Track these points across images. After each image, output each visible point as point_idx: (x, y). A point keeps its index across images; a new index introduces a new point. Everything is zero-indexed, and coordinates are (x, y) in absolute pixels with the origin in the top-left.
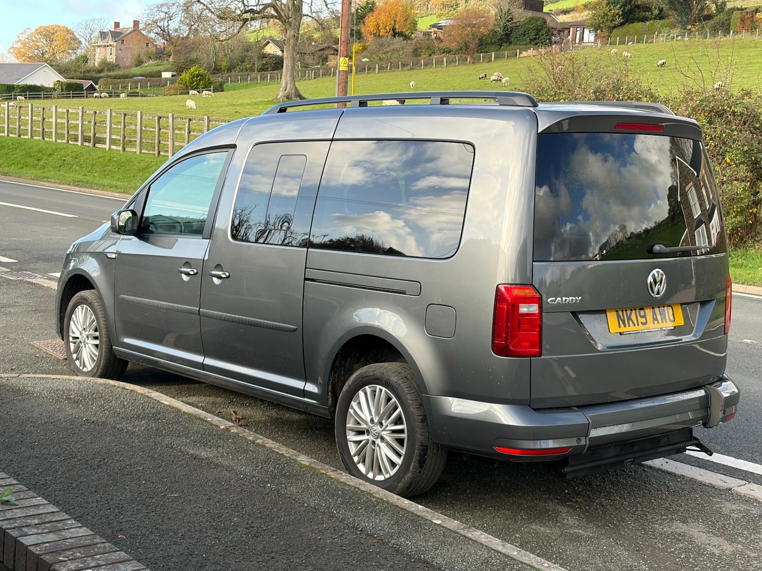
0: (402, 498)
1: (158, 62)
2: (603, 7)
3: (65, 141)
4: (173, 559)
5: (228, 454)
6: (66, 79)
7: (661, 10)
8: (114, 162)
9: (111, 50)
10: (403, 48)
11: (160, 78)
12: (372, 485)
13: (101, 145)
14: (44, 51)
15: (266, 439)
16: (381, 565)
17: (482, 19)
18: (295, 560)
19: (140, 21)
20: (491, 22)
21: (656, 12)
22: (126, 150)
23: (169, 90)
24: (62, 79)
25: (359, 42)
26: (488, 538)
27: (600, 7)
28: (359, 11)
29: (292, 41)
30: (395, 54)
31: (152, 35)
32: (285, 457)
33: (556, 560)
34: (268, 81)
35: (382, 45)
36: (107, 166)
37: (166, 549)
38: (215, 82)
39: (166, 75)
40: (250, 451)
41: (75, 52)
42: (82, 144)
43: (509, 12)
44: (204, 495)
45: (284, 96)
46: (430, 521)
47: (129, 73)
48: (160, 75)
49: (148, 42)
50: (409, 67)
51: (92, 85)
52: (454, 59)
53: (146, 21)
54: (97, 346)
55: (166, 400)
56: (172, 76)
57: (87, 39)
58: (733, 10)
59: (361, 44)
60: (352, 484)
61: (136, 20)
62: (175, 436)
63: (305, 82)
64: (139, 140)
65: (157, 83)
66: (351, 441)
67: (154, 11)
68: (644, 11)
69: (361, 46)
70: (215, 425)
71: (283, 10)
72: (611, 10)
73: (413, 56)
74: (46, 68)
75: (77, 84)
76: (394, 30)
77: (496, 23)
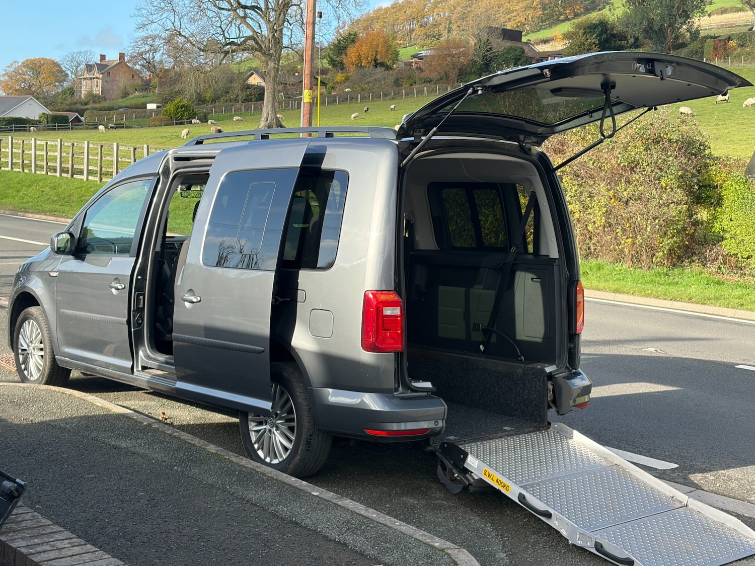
0: (290, 476)
1: (144, 93)
2: (579, 36)
3: (44, 173)
4: (80, 523)
5: (145, 444)
6: (51, 111)
7: (637, 39)
8: (91, 192)
9: (97, 83)
10: (384, 79)
11: (145, 110)
12: (267, 467)
13: (78, 176)
14: (31, 84)
15: (182, 432)
16: (257, 526)
17: (461, 50)
18: (184, 523)
19: (126, 54)
20: (471, 52)
21: (632, 41)
22: (103, 180)
23: (153, 121)
24: (48, 112)
25: (342, 73)
26: (355, 505)
27: (576, 37)
28: (342, 42)
29: (272, 73)
30: (377, 84)
31: (138, 67)
32: (196, 446)
33: (414, 524)
34: (252, 111)
35: (365, 75)
36: (84, 196)
37: (75, 516)
38: (200, 113)
39: (151, 106)
40: (166, 442)
41: (62, 85)
42: (61, 175)
43: (488, 42)
44: (117, 476)
45: (265, 126)
46: (309, 493)
47: (115, 105)
48: (144, 106)
49: (134, 74)
50: (390, 97)
51: (77, 116)
52: (435, 89)
53: (131, 53)
54: (42, 356)
55: (99, 403)
56: (157, 107)
57: (73, 71)
58: (706, 37)
59: (344, 74)
60: (250, 466)
61: (122, 52)
62: (102, 431)
63: (288, 112)
64: (115, 170)
65: (142, 114)
66: (252, 431)
67: (139, 43)
68: (620, 40)
69: (343, 77)
70: (139, 422)
71: (263, 42)
72: (587, 39)
73: (394, 86)
74: (31, 100)
75: (62, 116)
76: (375, 60)
77: (475, 53)
